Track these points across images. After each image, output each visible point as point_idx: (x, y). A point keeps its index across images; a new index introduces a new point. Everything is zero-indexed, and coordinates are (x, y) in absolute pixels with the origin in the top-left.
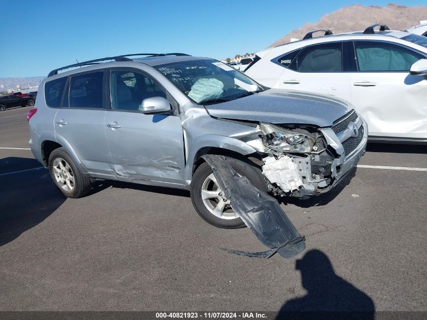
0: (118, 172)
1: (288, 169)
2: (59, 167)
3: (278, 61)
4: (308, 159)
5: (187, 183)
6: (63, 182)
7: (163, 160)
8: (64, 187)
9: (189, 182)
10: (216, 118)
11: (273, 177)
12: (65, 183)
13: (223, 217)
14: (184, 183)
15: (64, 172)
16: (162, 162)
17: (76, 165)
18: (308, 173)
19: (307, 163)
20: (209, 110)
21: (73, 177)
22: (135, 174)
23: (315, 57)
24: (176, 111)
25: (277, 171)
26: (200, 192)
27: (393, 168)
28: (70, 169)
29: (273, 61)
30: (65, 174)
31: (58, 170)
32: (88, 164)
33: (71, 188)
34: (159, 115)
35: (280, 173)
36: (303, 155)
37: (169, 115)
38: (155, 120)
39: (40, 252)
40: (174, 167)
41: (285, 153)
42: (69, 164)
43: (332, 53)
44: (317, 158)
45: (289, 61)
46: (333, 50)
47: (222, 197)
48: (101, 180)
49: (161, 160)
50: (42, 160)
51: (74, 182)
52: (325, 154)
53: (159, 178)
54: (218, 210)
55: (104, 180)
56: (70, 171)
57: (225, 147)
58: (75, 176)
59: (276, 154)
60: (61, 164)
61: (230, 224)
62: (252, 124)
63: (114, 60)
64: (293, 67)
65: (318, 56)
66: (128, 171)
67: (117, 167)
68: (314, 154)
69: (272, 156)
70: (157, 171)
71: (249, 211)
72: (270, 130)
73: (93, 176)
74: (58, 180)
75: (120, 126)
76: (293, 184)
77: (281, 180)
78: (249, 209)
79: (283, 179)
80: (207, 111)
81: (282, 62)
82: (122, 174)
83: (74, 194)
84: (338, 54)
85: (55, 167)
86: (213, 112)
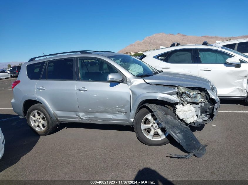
0: (81, 117)
1: (192, 110)
2: (34, 116)
3: (157, 57)
4: (199, 105)
5: (130, 121)
6: (37, 126)
7: (115, 108)
8: (37, 129)
9: (132, 120)
10: (150, 84)
11: (182, 115)
12: (38, 126)
13: (154, 139)
14: (129, 121)
15: (38, 119)
16: (114, 109)
17: (49, 115)
18: (199, 113)
19: (199, 107)
20: (145, 80)
21: (46, 122)
22: (93, 118)
23: (177, 56)
24: (125, 81)
25: (185, 112)
26: (141, 125)
27: (223, 111)
28: (44, 117)
29: (154, 57)
30: (39, 121)
31: (34, 119)
32: (58, 113)
33: (43, 129)
34: (114, 83)
35: (187, 113)
36: (196, 103)
37: (120, 83)
38: (111, 86)
39: (43, 167)
40: (122, 112)
41: (188, 103)
42: (44, 114)
43: (186, 54)
44: (203, 105)
45: (163, 58)
46: (187, 53)
47: (153, 128)
48: (65, 123)
49: (114, 108)
50: (22, 112)
51: (46, 125)
52: (207, 102)
53: (110, 119)
54: (151, 135)
55: (67, 123)
56: (43, 118)
57: (161, 99)
58: (48, 121)
59: (183, 103)
60: (37, 114)
61: (158, 143)
62: (173, 87)
63: (80, 53)
64: (166, 60)
65: (179, 55)
66: (89, 116)
67: (81, 114)
68: (202, 103)
69: (180, 104)
70: (109, 115)
71: (177, 133)
72: (182, 90)
73: (60, 121)
74: (33, 125)
75: (87, 90)
76: (192, 119)
77: (187, 117)
78: (177, 132)
79: (188, 116)
80: (144, 81)
81: (159, 58)
82: (84, 118)
83: (45, 133)
84: (189, 54)
85: (32, 117)
86: (147, 81)
